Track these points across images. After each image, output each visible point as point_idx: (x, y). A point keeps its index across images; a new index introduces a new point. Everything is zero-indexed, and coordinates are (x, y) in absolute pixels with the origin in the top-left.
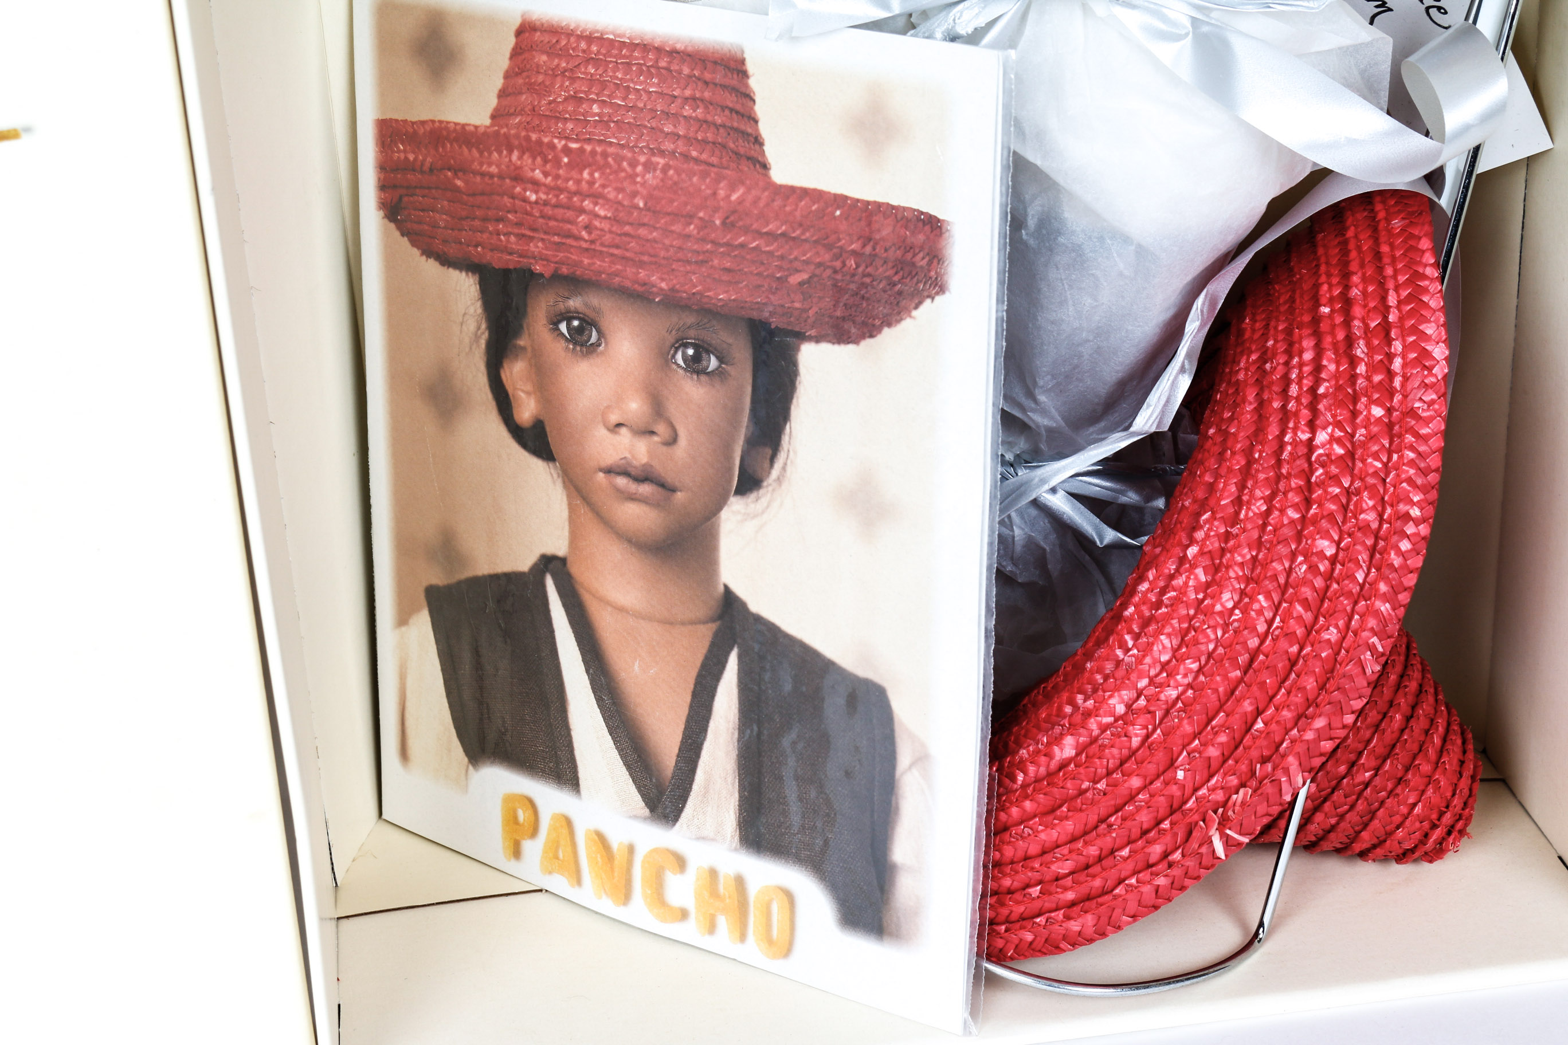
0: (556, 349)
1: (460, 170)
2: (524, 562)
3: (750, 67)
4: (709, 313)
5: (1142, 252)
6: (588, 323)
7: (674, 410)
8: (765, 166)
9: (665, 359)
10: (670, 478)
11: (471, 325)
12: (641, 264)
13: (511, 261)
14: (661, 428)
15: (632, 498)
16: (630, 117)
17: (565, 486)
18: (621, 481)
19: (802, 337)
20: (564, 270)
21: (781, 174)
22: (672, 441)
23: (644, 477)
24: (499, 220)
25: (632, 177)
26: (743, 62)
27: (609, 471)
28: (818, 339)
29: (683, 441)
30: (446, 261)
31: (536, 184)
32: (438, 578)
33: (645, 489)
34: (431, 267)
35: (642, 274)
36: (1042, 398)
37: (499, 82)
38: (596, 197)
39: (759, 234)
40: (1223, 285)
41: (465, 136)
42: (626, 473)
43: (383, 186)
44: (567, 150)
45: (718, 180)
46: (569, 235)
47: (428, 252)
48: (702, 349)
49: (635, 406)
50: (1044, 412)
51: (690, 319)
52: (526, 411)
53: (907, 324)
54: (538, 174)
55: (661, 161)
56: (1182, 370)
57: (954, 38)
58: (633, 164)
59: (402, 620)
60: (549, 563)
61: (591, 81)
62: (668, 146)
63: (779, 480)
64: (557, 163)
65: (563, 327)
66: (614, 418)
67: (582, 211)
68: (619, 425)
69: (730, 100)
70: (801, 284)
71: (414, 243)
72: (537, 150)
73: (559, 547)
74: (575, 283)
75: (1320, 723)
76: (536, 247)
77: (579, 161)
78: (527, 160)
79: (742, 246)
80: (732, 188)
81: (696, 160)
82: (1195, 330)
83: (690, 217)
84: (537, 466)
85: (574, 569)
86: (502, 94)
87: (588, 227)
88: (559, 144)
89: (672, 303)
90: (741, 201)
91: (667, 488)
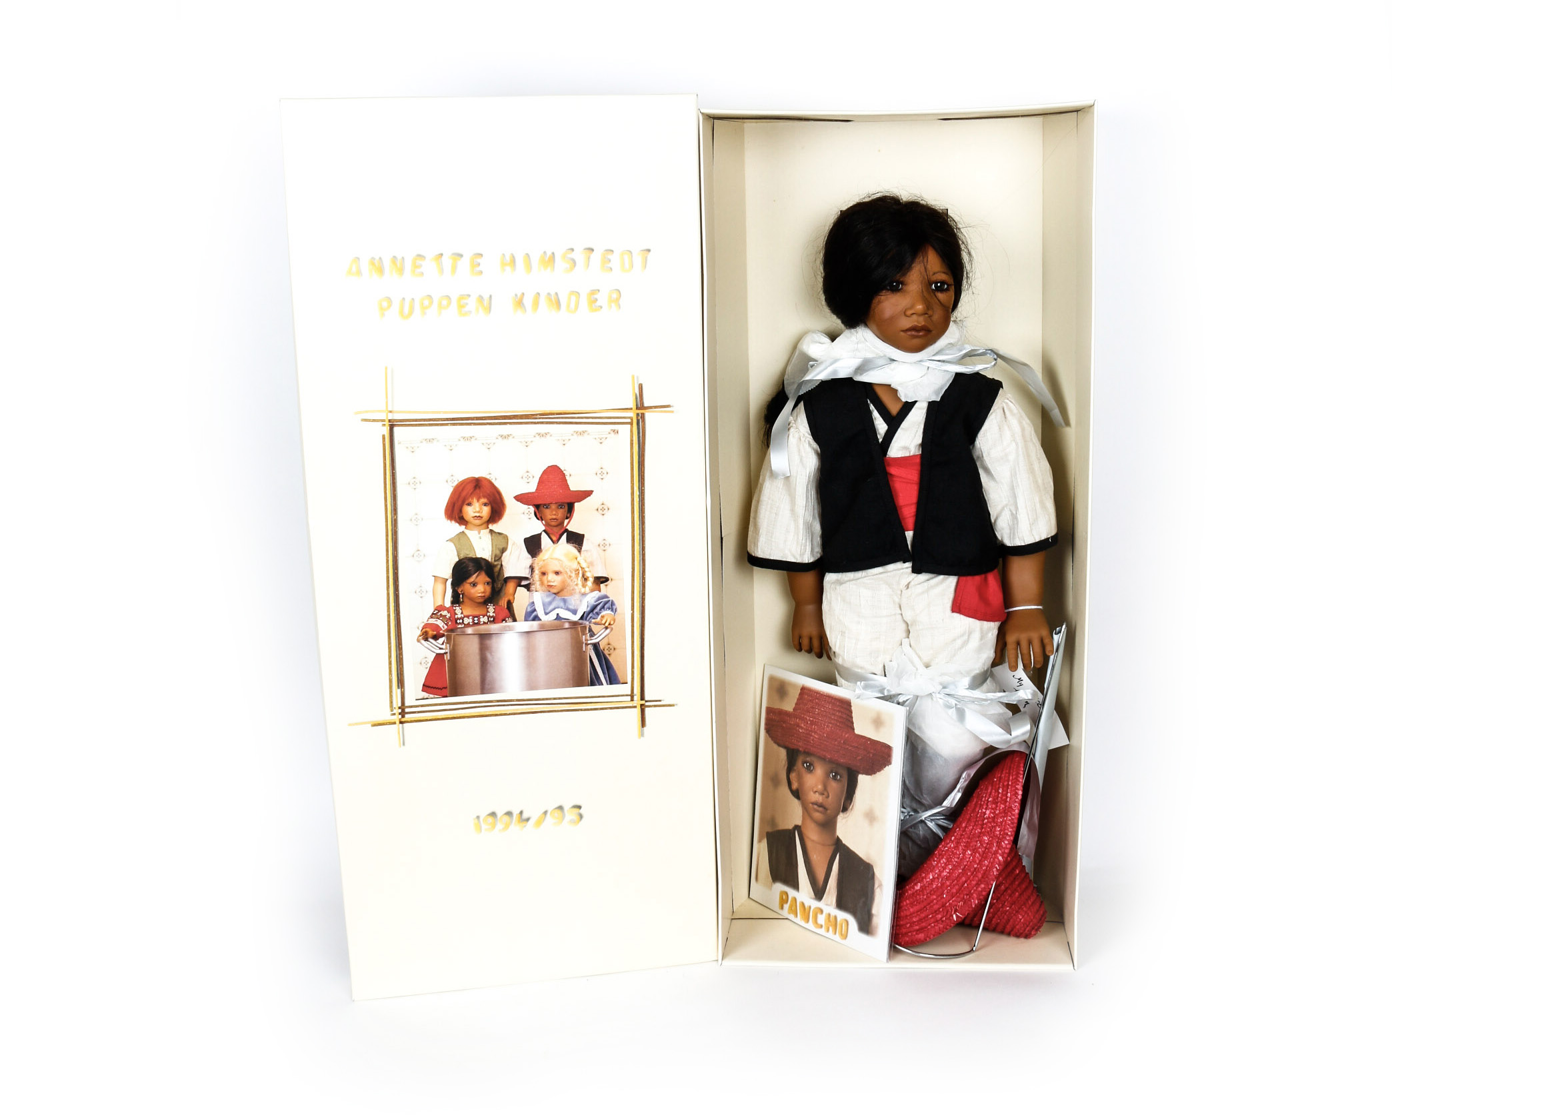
0: (803, 771)
1: (784, 722)
2: (791, 827)
3: (852, 704)
4: (838, 764)
5: (945, 759)
6: (811, 764)
7: (829, 789)
8: (854, 729)
9: (827, 775)
10: (827, 807)
11: (784, 762)
12: (825, 751)
13: (795, 747)
14: (826, 793)
15: (818, 811)
16: (824, 713)
17: (802, 807)
18: (815, 806)
19: (859, 773)
20: (806, 750)
21: (857, 731)
22: (828, 797)
23: (821, 805)
24: (793, 736)
25: (824, 729)
26: (850, 703)
27: (813, 803)
28: (862, 774)
29: (830, 797)
30: (779, 745)
31: (802, 728)
32: (770, 830)
33: (821, 809)
34: (775, 746)
35: (824, 753)
36: (925, 796)
37: (796, 701)
38: (815, 732)
39: (851, 746)
40: (972, 772)
41: (786, 713)
42: (816, 804)
43: (766, 724)
44: (810, 720)
45: (843, 731)
46: (808, 742)
47: (775, 742)
48: (837, 774)
49: (820, 787)
50: (926, 800)
51: (834, 766)
52: (795, 786)
53: (882, 771)
54: (802, 725)
55: (831, 725)
56: (959, 791)
57: (899, 703)
58: (824, 725)
59: (760, 841)
60: (797, 827)
61: (817, 703)
62: (832, 722)
63: (852, 809)
64: (807, 723)
65: (805, 765)
66: (815, 790)
67: (811, 735)
68: (816, 792)
69: (847, 712)
70: (860, 759)
71: (772, 740)
72: (803, 719)
73: (799, 823)
74: (808, 753)
75: (983, 886)
76: (800, 744)
77: (812, 723)
78: (800, 722)
79: (847, 748)
80: (846, 734)
81: (838, 726)
82: (962, 783)
83: (836, 741)
84: (796, 801)
85: (803, 829)
86: (796, 704)
87: (813, 740)
88: (808, 718)
89: (831, 761)
90: (848, 737)
91: (826, 809)
